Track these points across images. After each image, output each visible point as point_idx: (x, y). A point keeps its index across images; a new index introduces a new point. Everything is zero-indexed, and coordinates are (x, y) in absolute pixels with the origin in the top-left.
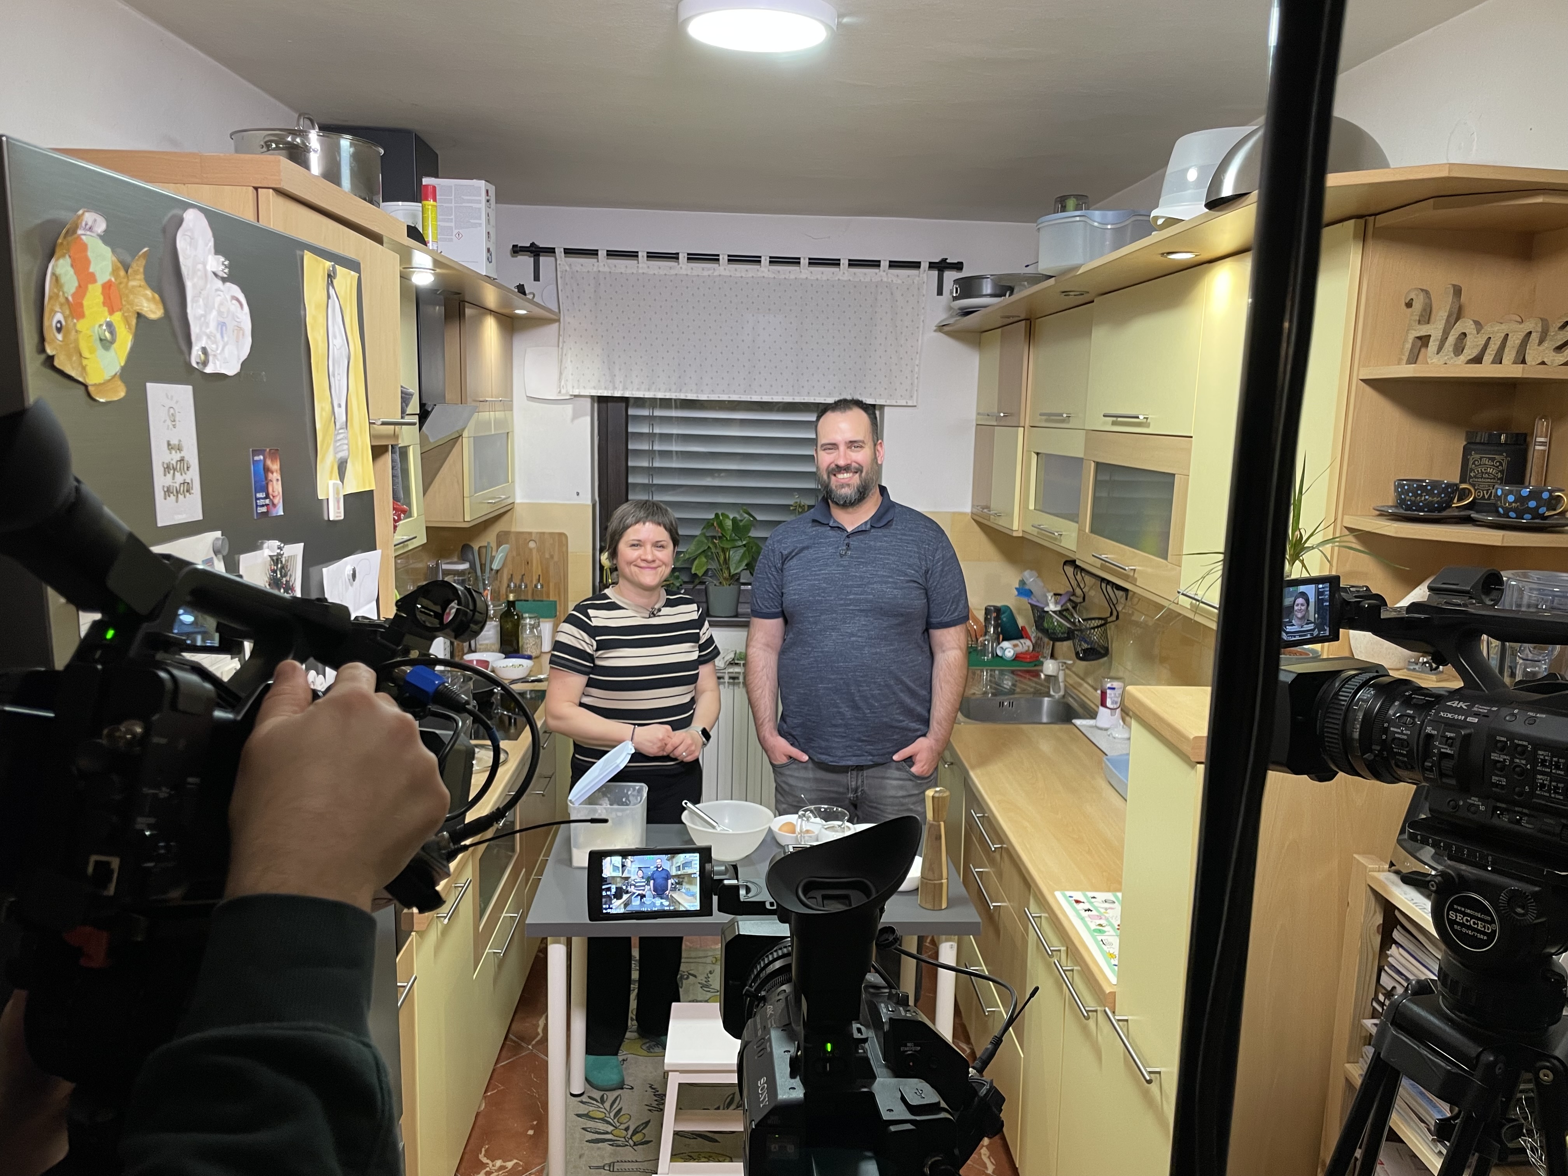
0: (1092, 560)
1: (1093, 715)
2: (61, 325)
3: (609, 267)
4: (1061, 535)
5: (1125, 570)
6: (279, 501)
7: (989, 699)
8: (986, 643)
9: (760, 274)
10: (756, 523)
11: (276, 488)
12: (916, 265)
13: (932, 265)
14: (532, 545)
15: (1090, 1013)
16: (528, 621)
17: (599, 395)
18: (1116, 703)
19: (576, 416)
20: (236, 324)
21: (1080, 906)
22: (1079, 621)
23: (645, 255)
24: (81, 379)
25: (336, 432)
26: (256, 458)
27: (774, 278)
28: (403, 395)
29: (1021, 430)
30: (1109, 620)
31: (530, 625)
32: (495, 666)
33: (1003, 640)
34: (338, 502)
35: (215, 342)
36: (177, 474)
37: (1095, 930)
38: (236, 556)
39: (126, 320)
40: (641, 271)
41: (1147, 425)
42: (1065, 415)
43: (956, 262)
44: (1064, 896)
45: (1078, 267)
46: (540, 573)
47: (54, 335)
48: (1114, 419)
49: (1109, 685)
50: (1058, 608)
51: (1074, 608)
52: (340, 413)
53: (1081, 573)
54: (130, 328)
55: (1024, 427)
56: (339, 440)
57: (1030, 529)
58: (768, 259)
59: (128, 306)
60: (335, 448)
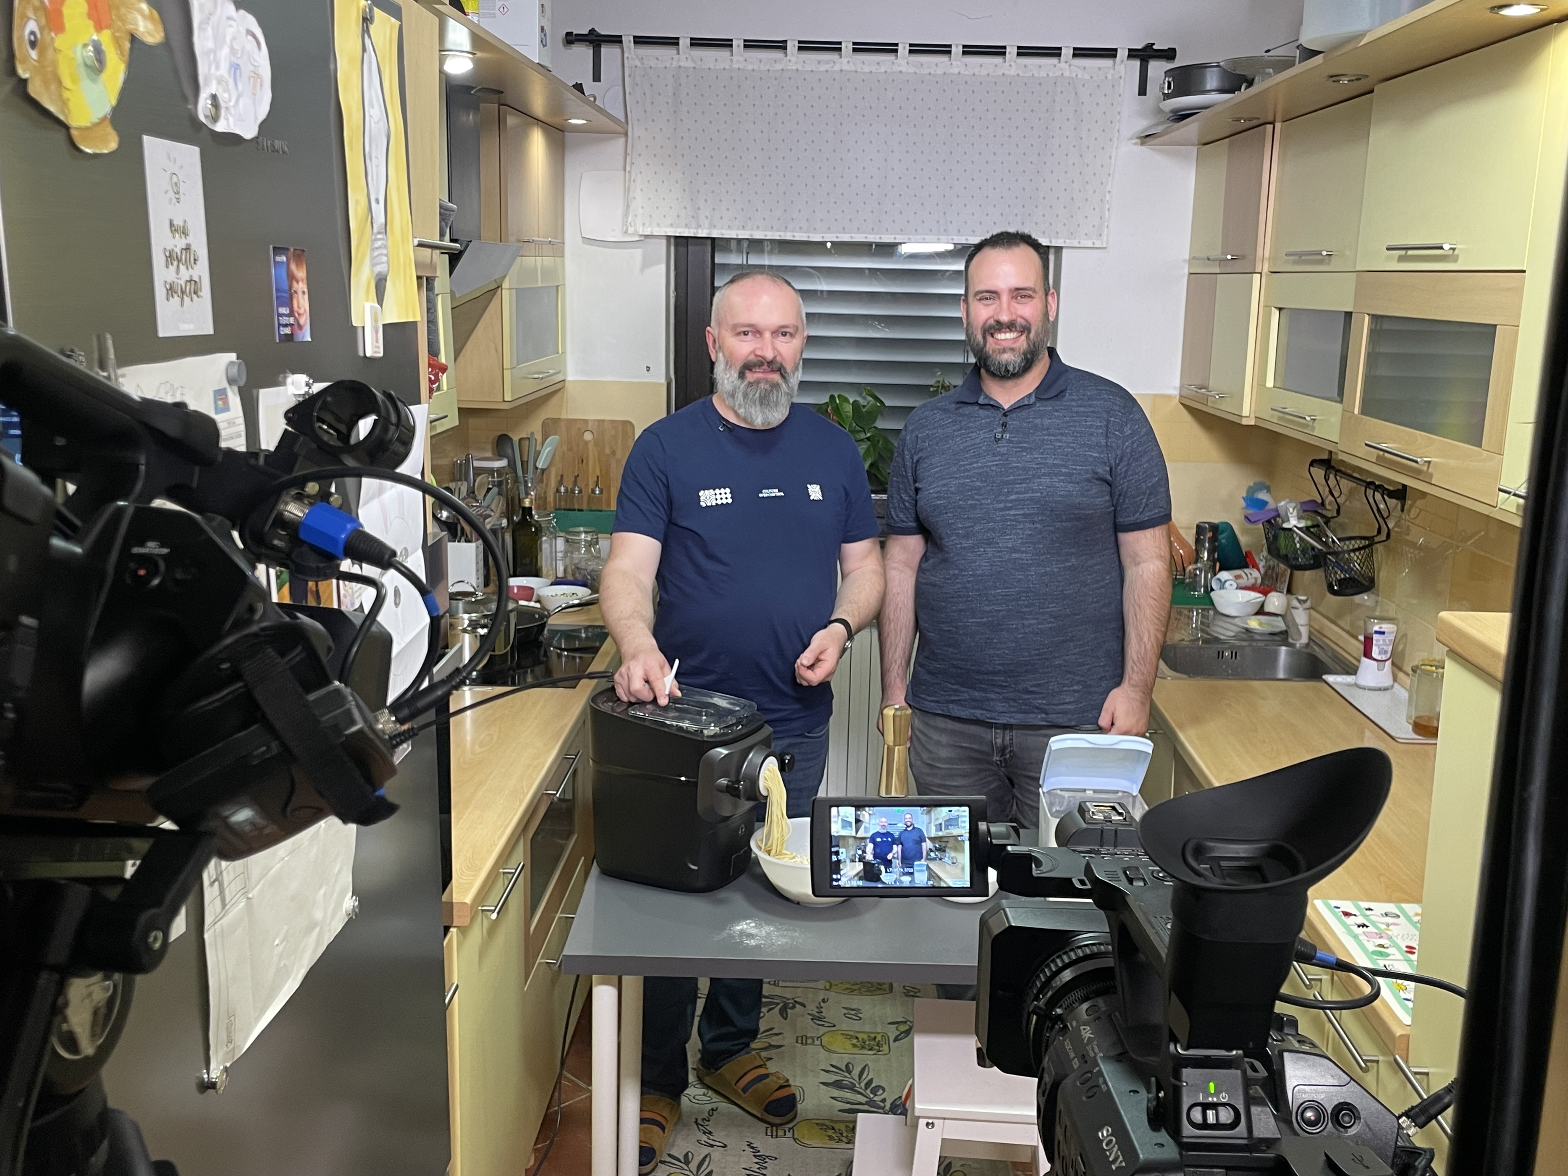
0: (1362, 451)
1: (1352, 670)
2: (35, 36)
3: (693, 60)
4: (1315, 420)
5: (1416, 462)
6: (305, 320)
7: (1200, 648)
8: (1198, 572)
9: (896, 68)
10: (883, 410)
11: (302, 303)
12: (1111, 53)
13: (1133, 54)
14: (588, 436)
15: (1368, 1064)
16: (583, 536)
17: (678, 235)
18: (1386, 652)
19: (647, 264)
20: (252, 68)
21: (1350, 920)
22: (1333, 541)
23: (742, 43)
24: (62, 117)
25: (373, 237)
26: (278, 259)
27: (915, 73)
28: (442, 211)
29: (1256, 277)
30: (1377, 539)
31: (585, 541)
32: (541, 594)
33: (1221, 569)
34: (377, 332)
35: (227, 90)
36: (182, 268)
37: (1374, 953)
38: (254, 391)
39: (117, 41)
40: (735, 66)
41: (1455, 259)
42: (1324, 253)
43: (1166, 48)
44: (1328, 906)
45: (1362, 35)
46: (598, 474)
47: (27, 51)
48: (1403, 252)
49: (1376, 628)
50: (1302, 524)
51: (1326, 523)
52: (378, 210)
53: (1336, 475)
54: (122, 54)
55: (1261, 273)
56: (377, 248)
57: (1267, 414)
58: (908, 48)
59: (119, 23)
60: (373, 258)
